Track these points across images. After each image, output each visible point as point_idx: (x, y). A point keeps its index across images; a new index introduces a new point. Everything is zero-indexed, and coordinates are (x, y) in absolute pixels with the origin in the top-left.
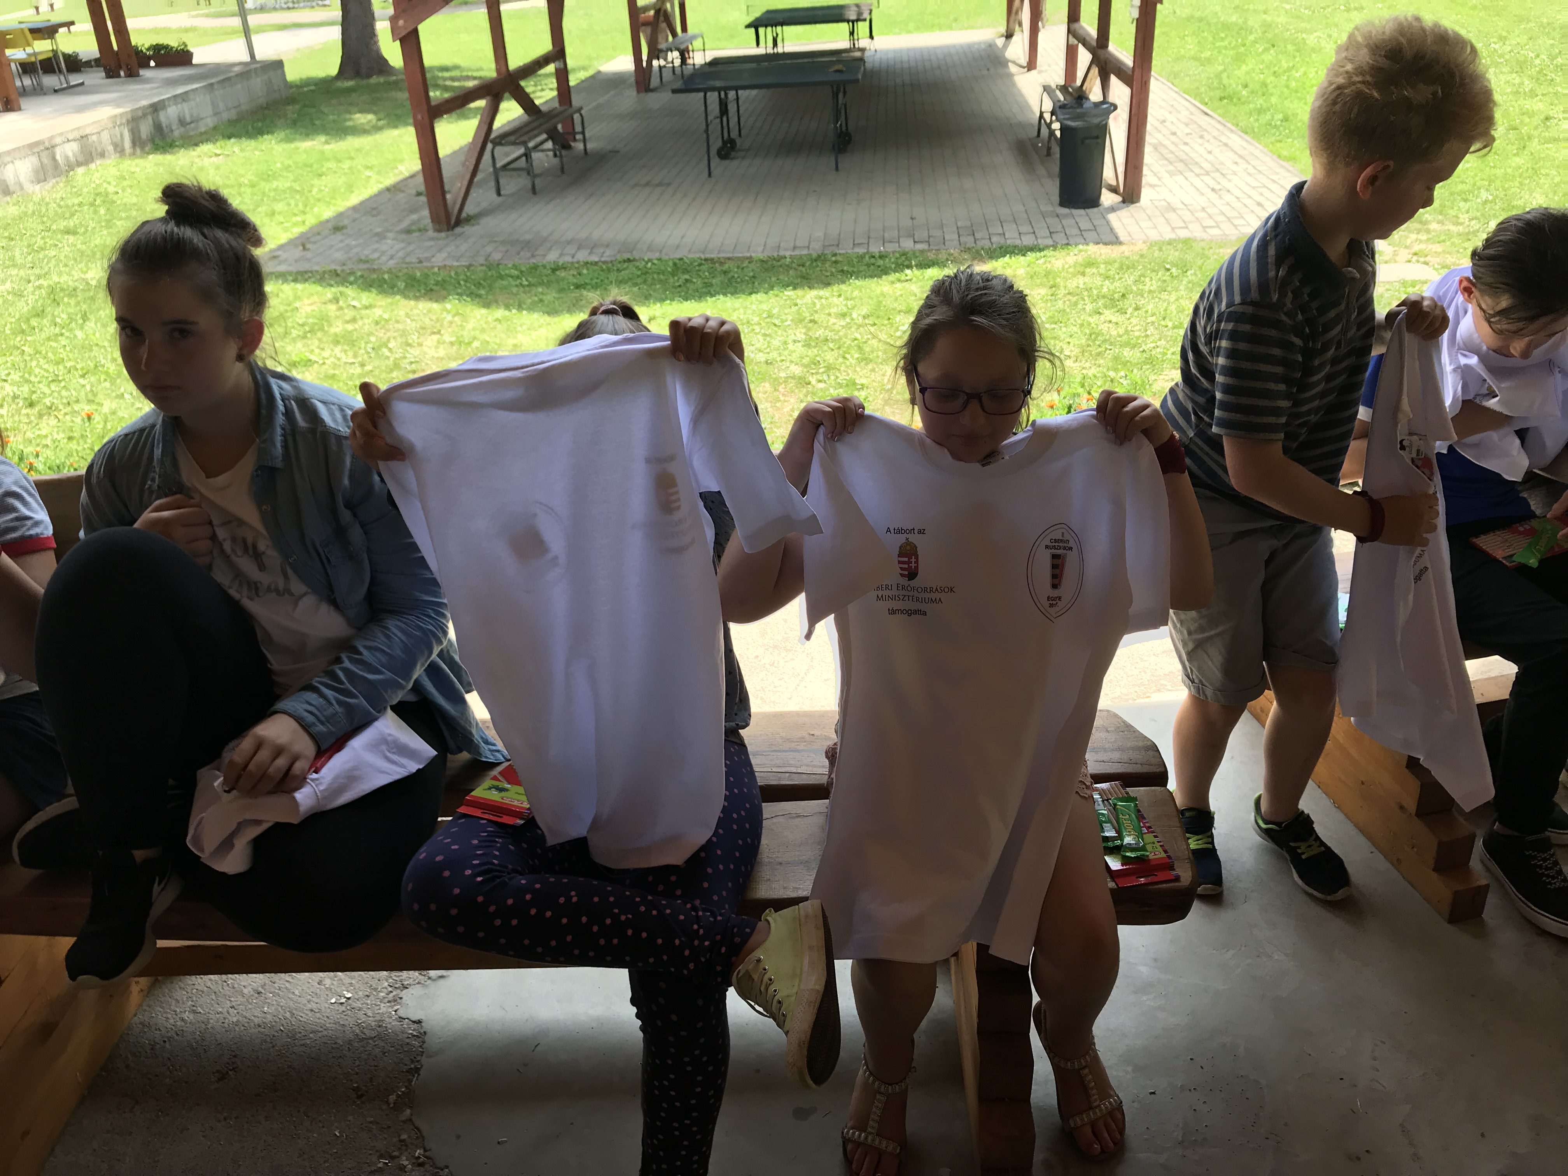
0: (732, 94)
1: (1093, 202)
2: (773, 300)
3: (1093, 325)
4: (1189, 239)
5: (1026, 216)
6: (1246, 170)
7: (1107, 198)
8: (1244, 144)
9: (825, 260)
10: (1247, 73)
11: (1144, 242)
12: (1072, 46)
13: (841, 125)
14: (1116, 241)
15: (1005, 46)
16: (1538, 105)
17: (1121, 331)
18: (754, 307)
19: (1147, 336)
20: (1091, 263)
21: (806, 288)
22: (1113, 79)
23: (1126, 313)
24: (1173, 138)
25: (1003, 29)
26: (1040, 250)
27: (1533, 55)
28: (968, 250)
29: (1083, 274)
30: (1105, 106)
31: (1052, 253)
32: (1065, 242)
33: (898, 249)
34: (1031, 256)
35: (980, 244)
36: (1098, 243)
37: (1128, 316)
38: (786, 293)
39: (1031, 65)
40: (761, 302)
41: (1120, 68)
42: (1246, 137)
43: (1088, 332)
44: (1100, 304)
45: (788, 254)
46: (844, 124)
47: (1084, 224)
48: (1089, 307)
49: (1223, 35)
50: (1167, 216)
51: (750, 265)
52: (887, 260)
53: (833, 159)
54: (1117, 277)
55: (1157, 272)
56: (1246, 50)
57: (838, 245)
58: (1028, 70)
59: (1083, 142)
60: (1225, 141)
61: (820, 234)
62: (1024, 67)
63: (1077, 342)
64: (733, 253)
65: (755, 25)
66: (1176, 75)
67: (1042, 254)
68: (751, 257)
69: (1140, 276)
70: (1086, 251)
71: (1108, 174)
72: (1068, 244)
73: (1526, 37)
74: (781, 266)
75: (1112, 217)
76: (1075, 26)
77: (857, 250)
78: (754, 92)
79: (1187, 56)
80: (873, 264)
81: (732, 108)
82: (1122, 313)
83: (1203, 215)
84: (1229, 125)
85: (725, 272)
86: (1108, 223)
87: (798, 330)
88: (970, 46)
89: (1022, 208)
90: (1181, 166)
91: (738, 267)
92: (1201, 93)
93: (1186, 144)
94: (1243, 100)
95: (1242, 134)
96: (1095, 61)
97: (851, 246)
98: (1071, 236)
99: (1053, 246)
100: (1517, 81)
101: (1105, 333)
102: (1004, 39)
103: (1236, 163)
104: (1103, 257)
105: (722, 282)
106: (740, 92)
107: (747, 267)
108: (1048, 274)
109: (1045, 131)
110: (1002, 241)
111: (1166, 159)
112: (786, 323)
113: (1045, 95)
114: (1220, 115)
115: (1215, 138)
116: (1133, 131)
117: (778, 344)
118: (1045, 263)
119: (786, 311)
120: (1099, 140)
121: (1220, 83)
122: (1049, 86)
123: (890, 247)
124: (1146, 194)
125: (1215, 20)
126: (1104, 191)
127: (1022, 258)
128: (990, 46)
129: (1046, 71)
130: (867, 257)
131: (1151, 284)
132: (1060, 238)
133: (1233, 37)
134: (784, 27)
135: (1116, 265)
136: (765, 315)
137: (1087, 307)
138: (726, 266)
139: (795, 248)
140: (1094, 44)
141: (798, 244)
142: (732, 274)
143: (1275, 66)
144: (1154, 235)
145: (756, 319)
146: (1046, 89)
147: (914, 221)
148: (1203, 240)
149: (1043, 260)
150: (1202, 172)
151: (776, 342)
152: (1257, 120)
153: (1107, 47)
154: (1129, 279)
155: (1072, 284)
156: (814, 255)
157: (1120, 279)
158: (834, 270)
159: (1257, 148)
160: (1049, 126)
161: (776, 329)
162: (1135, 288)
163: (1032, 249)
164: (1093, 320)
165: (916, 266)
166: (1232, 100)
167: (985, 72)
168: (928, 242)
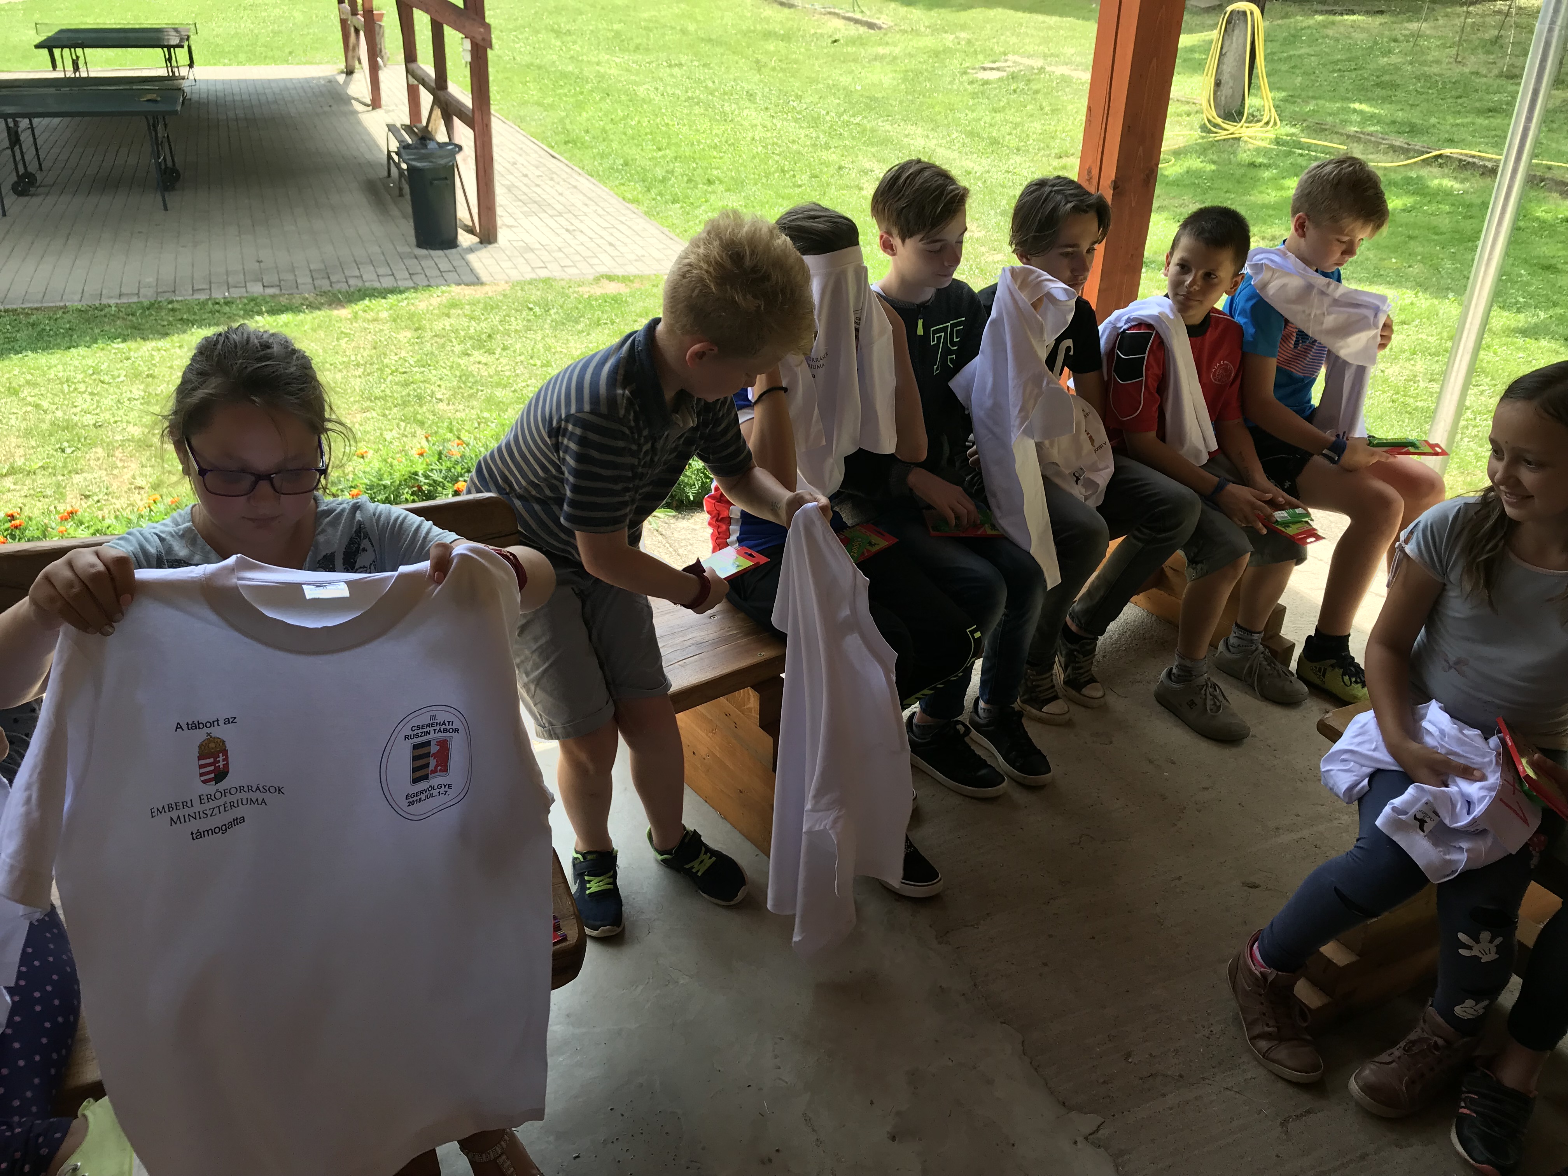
0: (24, 123)
1: (451, 243)
2: (100, 354)
3: (463, 367)
4: (549, 278)
5: (382, 258)
6: (595, 211)
7: (465, 239)
8: (592, 186)
9: (160, 308)
10: (588, 120)
11: (507, 283)
12: (413, 85)
13: (164, 159)
14: (477, 281)
15: (346, 83)
16: (832, 156)
17: (492, 371)
18: (76, 363)
19: (517, 375)
20: (454, 304)
21: (139, 339)
22: (456, 121)
23: (494, 353)
24: (525, 180)
25: (342, 66)
26: (401, 292)
27: (824, 112)
28: (324, 293)
29: (448, 316)
30: (450, 147)
31: (414, 295)
32: (427, 283)
33: (246, 295)
34: (392, 299)
35: (337, 287)
36: (459, 284)
37: (497, 356)
38: (115, 346)
39: (376, 103)
40: (84, 357)
41: (460, 110)
42: (592, 180)
43: (458, 373)
44: (468, 345)
45: (112, 302)
46: (169, 159)
47: (444, 265)
48: (458, 349)
49: (562, 83)
50: (526, 256)
51: (65, 316)
52: (234, 306)
53: (159, 198)
54: (483, 317)
55: (521, 311)
56: (585, 98)
57: (174, 292)
58: (373, 109)
59: (431, 183)
60: (574, 183)
61: (150, 279)
62: (368, 106)
63: (448, 385)
64: (42, 302)
65: (49, 45)
66: (522, 119)
67: (404, 296)
68: (66, 307)
69: (504, 316)
70: (449, 292)
71: (462, 213)
72: (429, 286)
73: (817, 96)
74: (105, 316)
75: (472, 258)
76: (412, 66)
77: (196, 296)
78: (57, 120)
79: (531, 101)
80: (218, 312)
81: (25, 137)
82: (490, 354)
83: (561, 255)
84: (576, 168)
85: (33, 325)
86: (468, 264)
87: (135, 387)
88: (307, 80)
89: (377, 249)
90: (535, 208)
91: (50, 319)
92: (547, 138)
93: (538, 185)
94: (587, 144)
95: (589, 177)
96: (437, 102)
97: (191, 292)
98: (432, 277)
99: (413, 288)
100: (814, 135)
101: (475, 373)
102: (344, 75)
103: (586, 205)
104: (467, 298)
105: (30, 336)
106: (36, 121)
107: (61, 318)
108: (411, 316)
109: (394, 171)
110: (360, 284)
111: (520, 200)
112: (119, 380)
113: (390, 133)
114: (567, 159)
115: (565, 181)
116: (481, 173)
117: (111, 403)
118: (408, 304)
119: (118, 367)
120: (448, 182)
121: (564, 128)
122: (394, 126)
123: (236, 293)
124: (502, 234)
125: (553, 69)
126: (460, 231)
127: (383, 301)
128: (330, 81)
129: (393, 111)
130: (210, 303)
131: (517, 323)
132: (420, 279)
133: (571, 85)
134: (86, 50)
135: (481, 305)
136: (91, 372)
137: (455, 349)
138: (34, 318)
139: (120, 295)
140: (433, 84)
141: (124, 290)
142: (42, 326)
143: (612, 114)
144: (515, 275)
145: (80, 377)
146: (391, 128)
147: (262, 264)
148: (563, 280)
149: (406, 302)
150: (555, 213)
151: (107, 402)
152: (601, 164)
153: (446, 88)
154: (495, 319)
155: (438, 326)
156: (146, 303)
157: (486, 319)
158: (171, 319)
159: (604, 191)
160: (398, 165)
161: (105, 386)
162: (501, 328)
163: (392, 291)
164: (463, 361)
165: (268, 312)
166: (575, 144)
167: (327, 109)
168: (279, 286)
